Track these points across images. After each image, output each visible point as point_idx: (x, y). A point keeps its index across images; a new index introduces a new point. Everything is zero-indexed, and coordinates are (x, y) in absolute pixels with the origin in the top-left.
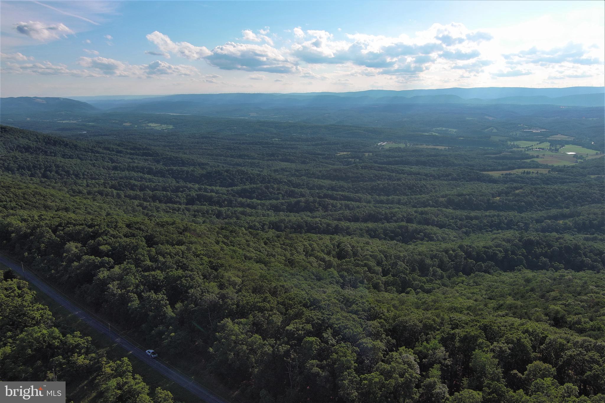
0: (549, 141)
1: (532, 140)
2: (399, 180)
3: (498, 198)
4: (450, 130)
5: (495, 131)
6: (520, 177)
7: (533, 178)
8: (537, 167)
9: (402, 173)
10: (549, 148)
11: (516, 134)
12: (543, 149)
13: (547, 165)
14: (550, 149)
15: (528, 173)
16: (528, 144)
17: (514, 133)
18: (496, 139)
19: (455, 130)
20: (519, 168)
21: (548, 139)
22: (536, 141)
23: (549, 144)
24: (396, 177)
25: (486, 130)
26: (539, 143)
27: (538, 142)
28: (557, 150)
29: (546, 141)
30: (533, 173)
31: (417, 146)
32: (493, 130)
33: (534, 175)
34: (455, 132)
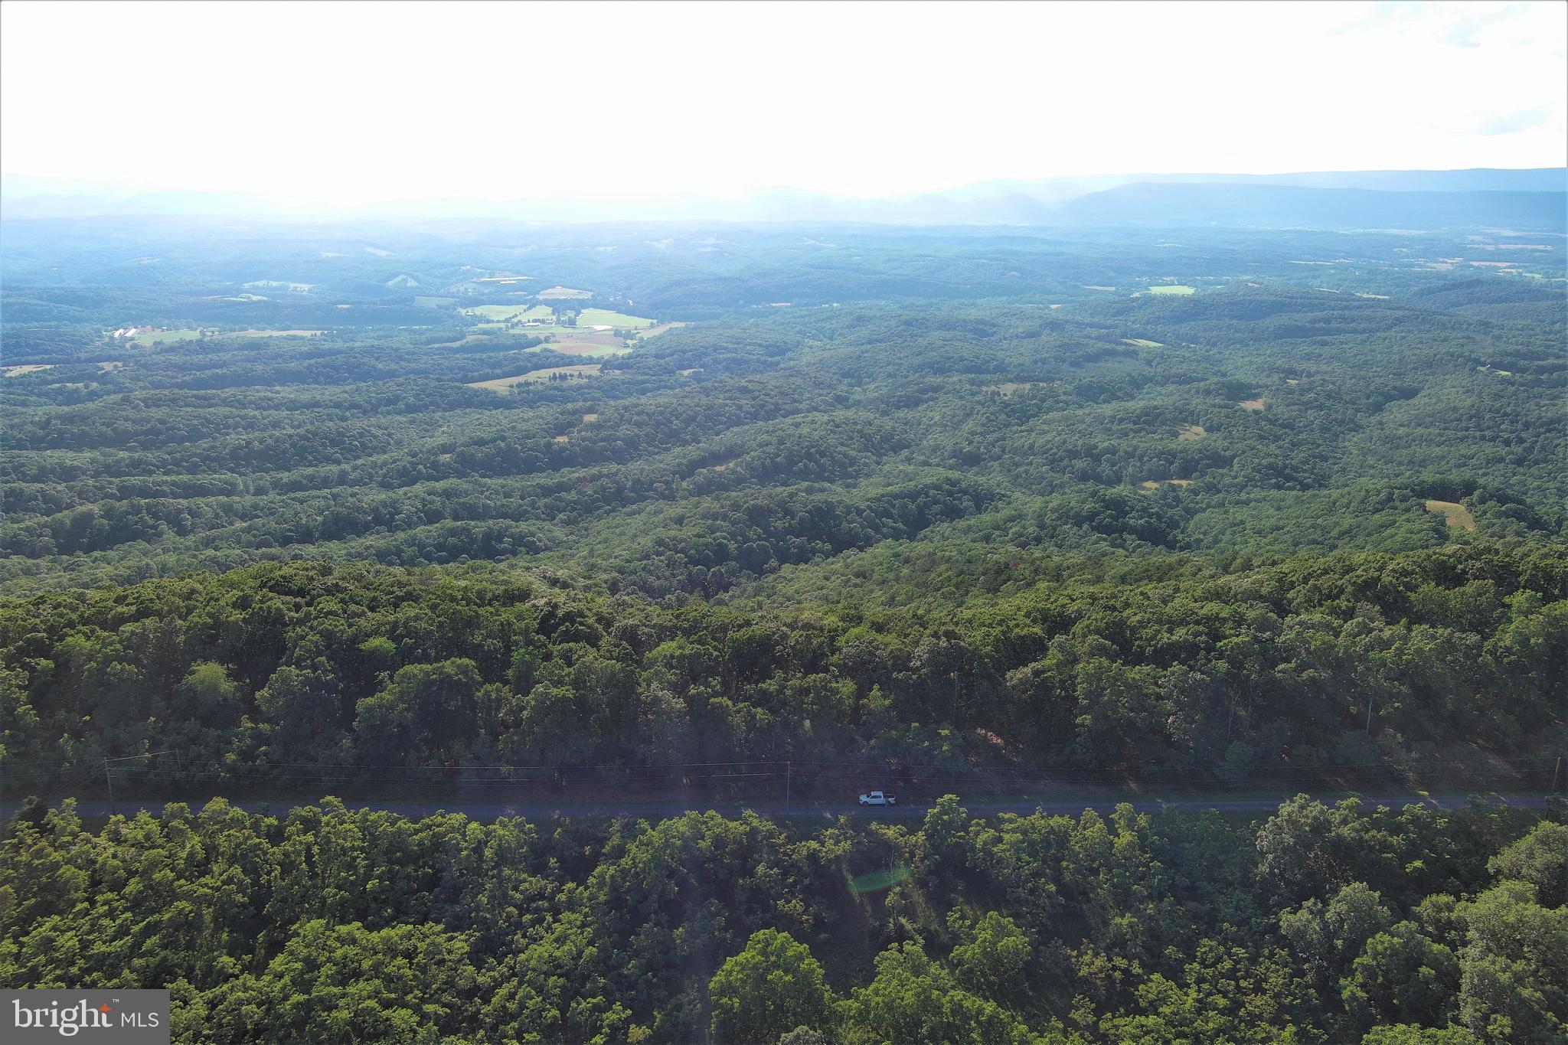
0: (547, 303)
1: (509, 302)
2: (276, 425)
3: (562, 440)
4: (292, 285)
5: (412, 283)
6: (556, 388)
7: (581, 387)
8: (571, 364)
9: (270, 408)
10: (554, 318)
11: (466, 289)
12: (543, 322)
13: (580, 356)
14: (558, 322)
15: (563, 377)
16: (508, 311)
17: (462, 289)
18: (431, 303)
19: (306, 287)
20: (537, 367)
21: (541, 298)
22: (519, 303)
23: (550, 310)
24: (264, 419)
25: (390, 283)
26: (530, 308)
27: (526, 307)
28: (572, 323)
29: (540, 303)
30: (571, 376)
31: (234, 335)
32: (405, 281)
33: (575, 381)
34: (310, 291)
